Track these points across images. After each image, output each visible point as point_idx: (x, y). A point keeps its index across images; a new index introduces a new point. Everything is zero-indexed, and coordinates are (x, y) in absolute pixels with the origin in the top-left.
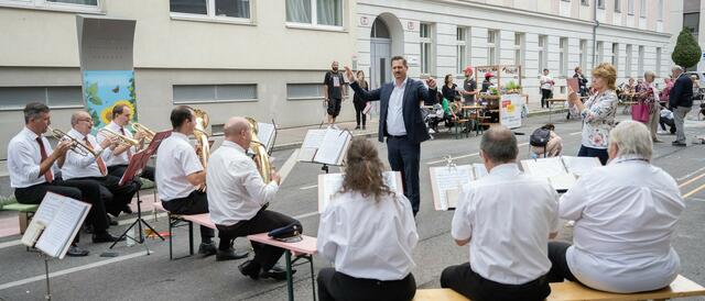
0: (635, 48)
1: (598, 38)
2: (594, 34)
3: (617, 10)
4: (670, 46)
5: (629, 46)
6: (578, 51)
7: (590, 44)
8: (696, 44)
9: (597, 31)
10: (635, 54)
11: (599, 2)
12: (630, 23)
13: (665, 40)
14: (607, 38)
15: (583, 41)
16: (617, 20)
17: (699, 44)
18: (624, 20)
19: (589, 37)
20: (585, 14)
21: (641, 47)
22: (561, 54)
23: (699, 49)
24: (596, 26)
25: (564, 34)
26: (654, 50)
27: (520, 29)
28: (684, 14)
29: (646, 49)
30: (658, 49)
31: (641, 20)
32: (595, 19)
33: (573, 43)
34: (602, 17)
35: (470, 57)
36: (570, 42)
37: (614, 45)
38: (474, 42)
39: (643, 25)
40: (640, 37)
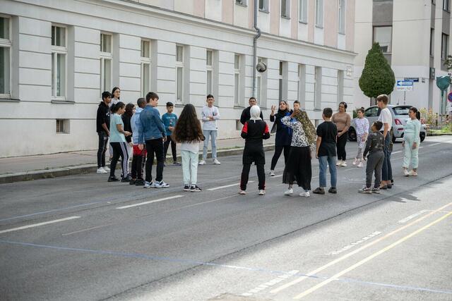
0: (310, 70)
1: (260, 53)
2: (254, 46)
3: (284, 15)
4: (356, 69)
5: (301, 66)
6: (233, 71)
7: (248, 60)
8: (388, 68)
9: (259, 43)
10: (310, 78)
11: (261, 3)
12: (303, 34)
13: (348, 60)
14: (272, 54)
15: (238, 56)
16: (285, 29)
17: (392, 67)
18: (294, 30)
19: (247, 51)
20: (242, 16)
21: (318, 68)
22: (209, 72)
23: (392, 75)
24: (258, 35)
25: (212, 45)
26: (335, 73)
27: (148, 34)
28: (374, 27)
29: (324, 71)
30: (340, 72)
31: (317, 31)
32: (255, 25)
33: (226, 58)
34: (264, 24)
35: (72, 72)
36: (222, 56)
37: (281, 63)
38: (79, 49)
39: (319, 38)
40: (317, 55)
